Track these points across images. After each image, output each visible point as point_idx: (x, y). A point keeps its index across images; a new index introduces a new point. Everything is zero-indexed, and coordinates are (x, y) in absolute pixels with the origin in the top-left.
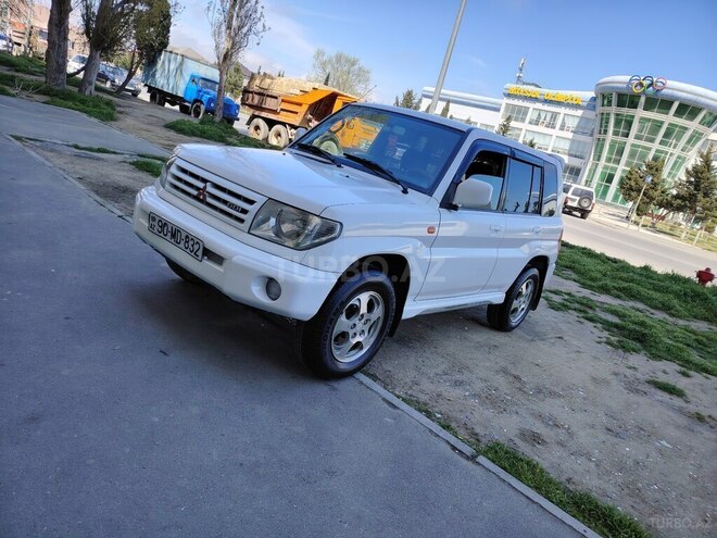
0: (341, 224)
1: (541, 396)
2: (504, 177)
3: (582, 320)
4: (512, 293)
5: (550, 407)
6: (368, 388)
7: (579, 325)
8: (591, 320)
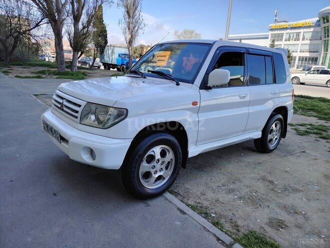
0: (127, 110)
1: (287, 193)
2: (244, 65)
3: (319, 139)
4: (266, 130)
5: (293, 200)
6: (170, 202)
7: (317, 142)
8: (324, 138)
